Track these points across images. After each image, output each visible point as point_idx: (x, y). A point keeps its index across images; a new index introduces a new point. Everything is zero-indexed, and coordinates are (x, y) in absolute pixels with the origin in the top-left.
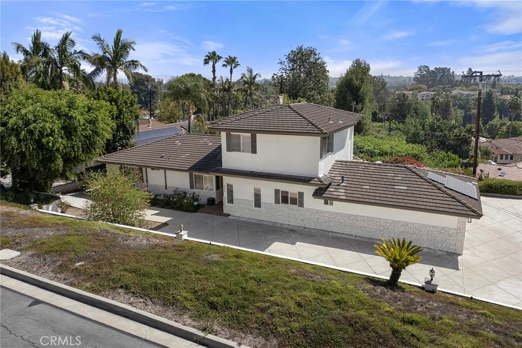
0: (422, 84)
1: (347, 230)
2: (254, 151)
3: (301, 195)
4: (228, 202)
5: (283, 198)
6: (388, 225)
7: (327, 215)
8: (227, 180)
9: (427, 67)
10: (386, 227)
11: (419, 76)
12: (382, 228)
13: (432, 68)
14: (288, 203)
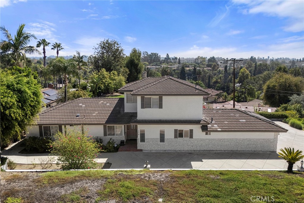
0: (146, 62)
1: (219, 148)
2: (161, 106)
3: (191, 131)
4: (141, 141)
5: (179, 134)
6: (241, 142)
7: (207, 141)
8: (140, 127)
9: (147, 52)
10: (240, 143)
11: (143, 57)
12: (238, 144)
13: (149, 53)
14: (183, 137)
